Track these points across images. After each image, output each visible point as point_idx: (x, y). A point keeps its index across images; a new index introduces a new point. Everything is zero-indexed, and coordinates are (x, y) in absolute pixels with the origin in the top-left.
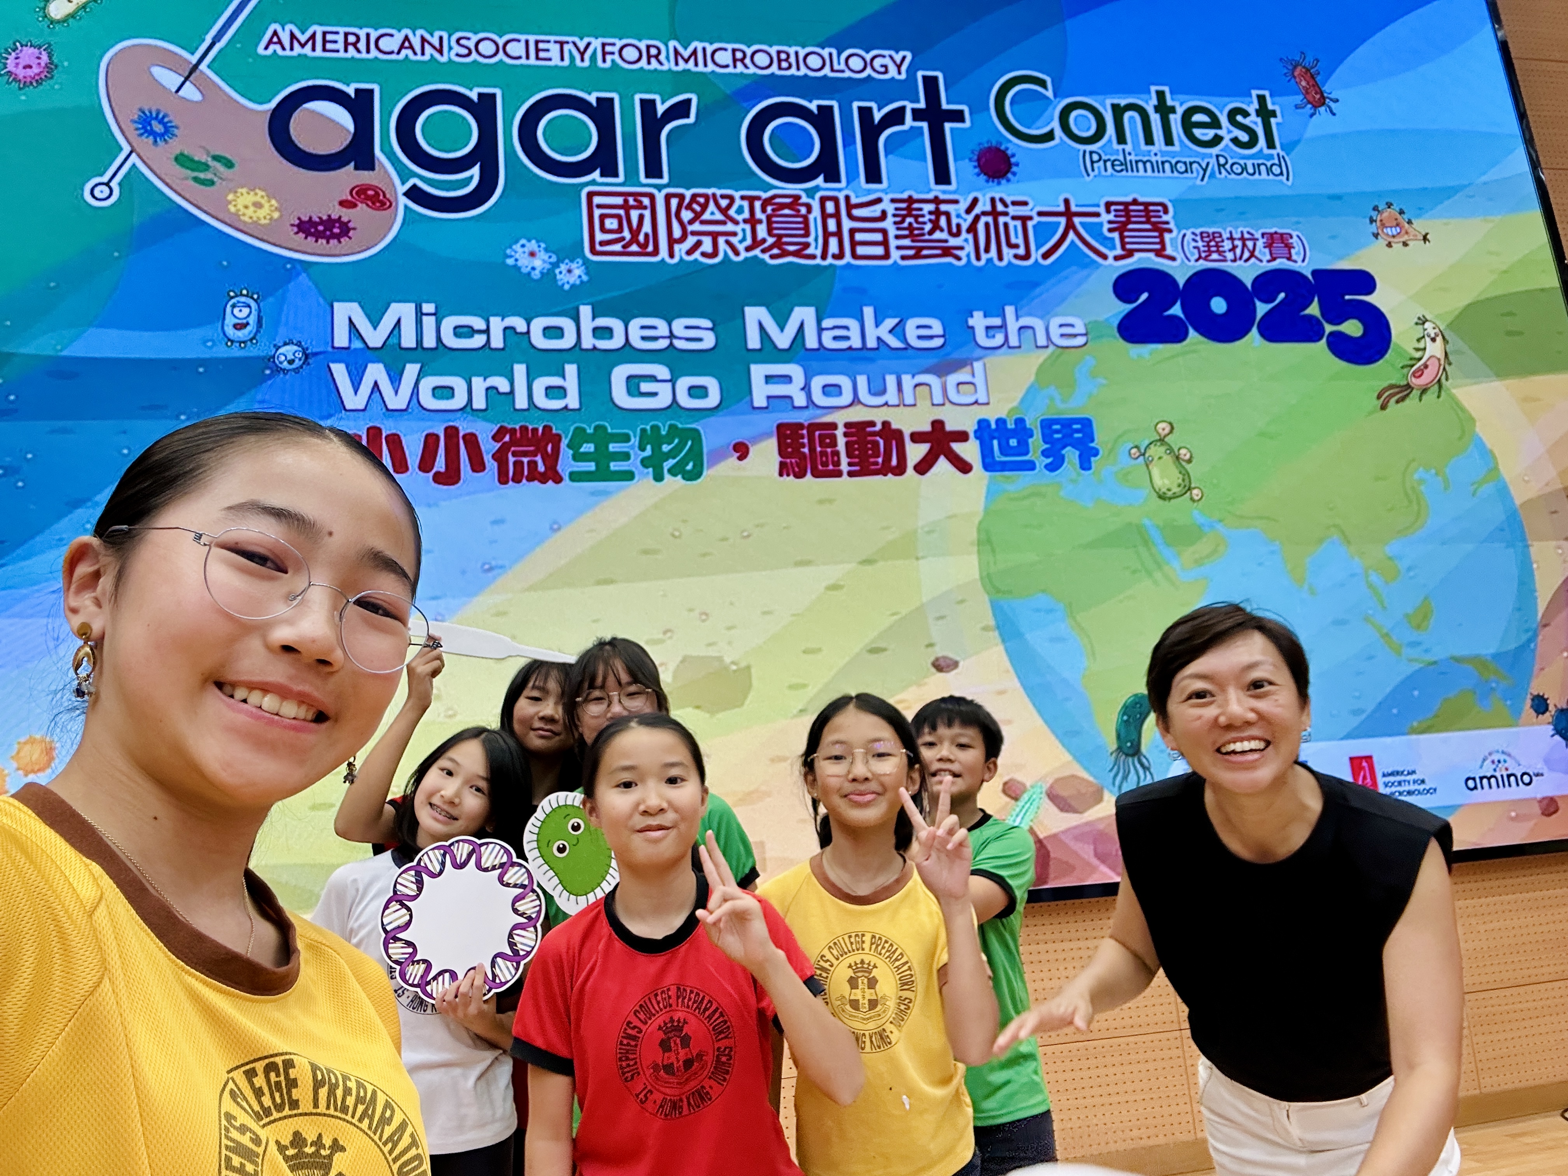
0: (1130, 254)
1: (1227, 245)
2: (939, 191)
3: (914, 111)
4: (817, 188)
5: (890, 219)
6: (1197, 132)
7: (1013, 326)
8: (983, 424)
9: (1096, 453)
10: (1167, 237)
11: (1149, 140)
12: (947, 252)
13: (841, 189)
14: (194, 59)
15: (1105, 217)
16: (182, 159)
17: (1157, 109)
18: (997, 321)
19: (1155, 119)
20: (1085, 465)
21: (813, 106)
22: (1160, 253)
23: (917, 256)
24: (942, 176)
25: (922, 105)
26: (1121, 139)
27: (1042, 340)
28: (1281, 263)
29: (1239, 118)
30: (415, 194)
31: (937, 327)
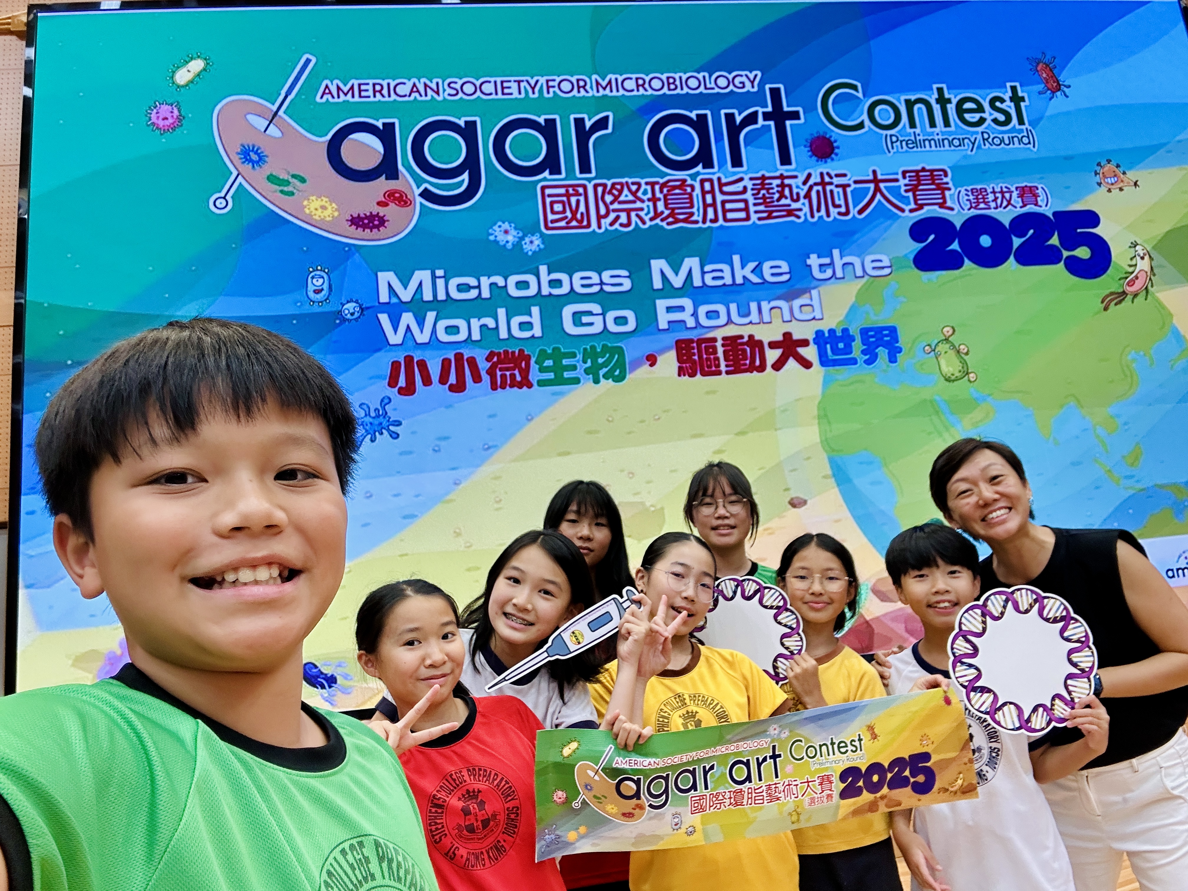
0: (921, 207)
1: (991, 197)
2: (783, 170)
3: (764, 114)
4: (698, 173)
5: (749, 192)
6: (967, 116)
7: (838, 263)
8: (819, 334)
9: (900, 350)
10: (947, 193)
11: (933, 124)
12: (790, 213)
13: (714, 173)
14: (275, 108)
15: (902, 182)
16: (271, 178)
17: (938, 101)
18: (827, 261)
19: (937, 109)
20: (893, 359)
21: (693, 115)
22: (942, 205)
23: (769, 217)
24: (785, 160)
25: (769, 109)
26: (913, 125)
27: (859, 273)
28: (1030, 208)
29: (998, 104)
30: (426, 195)
31: (785, 267)
